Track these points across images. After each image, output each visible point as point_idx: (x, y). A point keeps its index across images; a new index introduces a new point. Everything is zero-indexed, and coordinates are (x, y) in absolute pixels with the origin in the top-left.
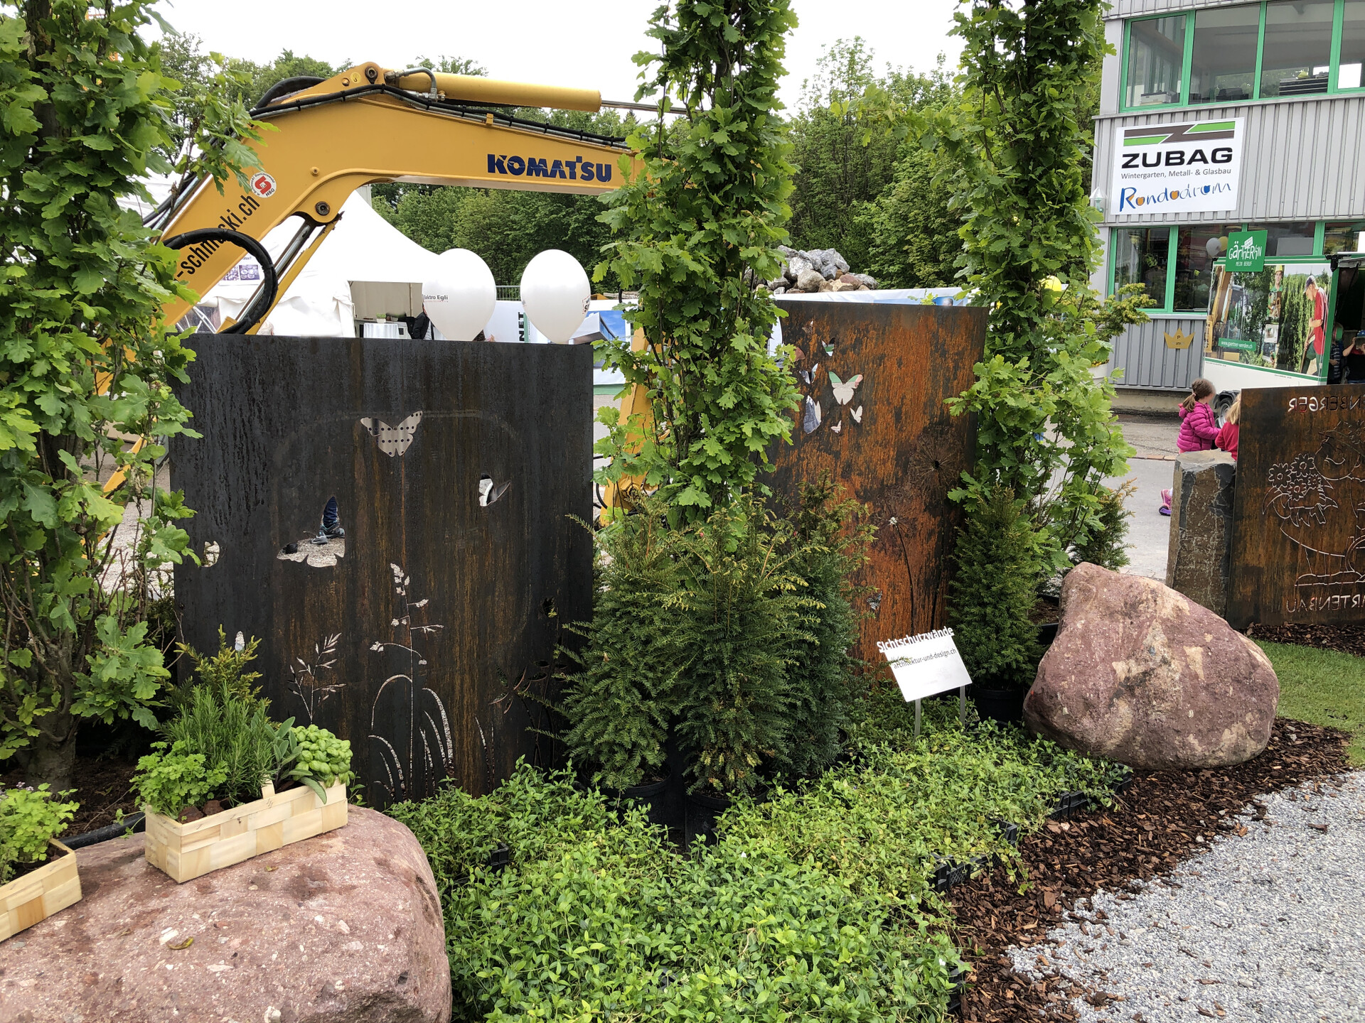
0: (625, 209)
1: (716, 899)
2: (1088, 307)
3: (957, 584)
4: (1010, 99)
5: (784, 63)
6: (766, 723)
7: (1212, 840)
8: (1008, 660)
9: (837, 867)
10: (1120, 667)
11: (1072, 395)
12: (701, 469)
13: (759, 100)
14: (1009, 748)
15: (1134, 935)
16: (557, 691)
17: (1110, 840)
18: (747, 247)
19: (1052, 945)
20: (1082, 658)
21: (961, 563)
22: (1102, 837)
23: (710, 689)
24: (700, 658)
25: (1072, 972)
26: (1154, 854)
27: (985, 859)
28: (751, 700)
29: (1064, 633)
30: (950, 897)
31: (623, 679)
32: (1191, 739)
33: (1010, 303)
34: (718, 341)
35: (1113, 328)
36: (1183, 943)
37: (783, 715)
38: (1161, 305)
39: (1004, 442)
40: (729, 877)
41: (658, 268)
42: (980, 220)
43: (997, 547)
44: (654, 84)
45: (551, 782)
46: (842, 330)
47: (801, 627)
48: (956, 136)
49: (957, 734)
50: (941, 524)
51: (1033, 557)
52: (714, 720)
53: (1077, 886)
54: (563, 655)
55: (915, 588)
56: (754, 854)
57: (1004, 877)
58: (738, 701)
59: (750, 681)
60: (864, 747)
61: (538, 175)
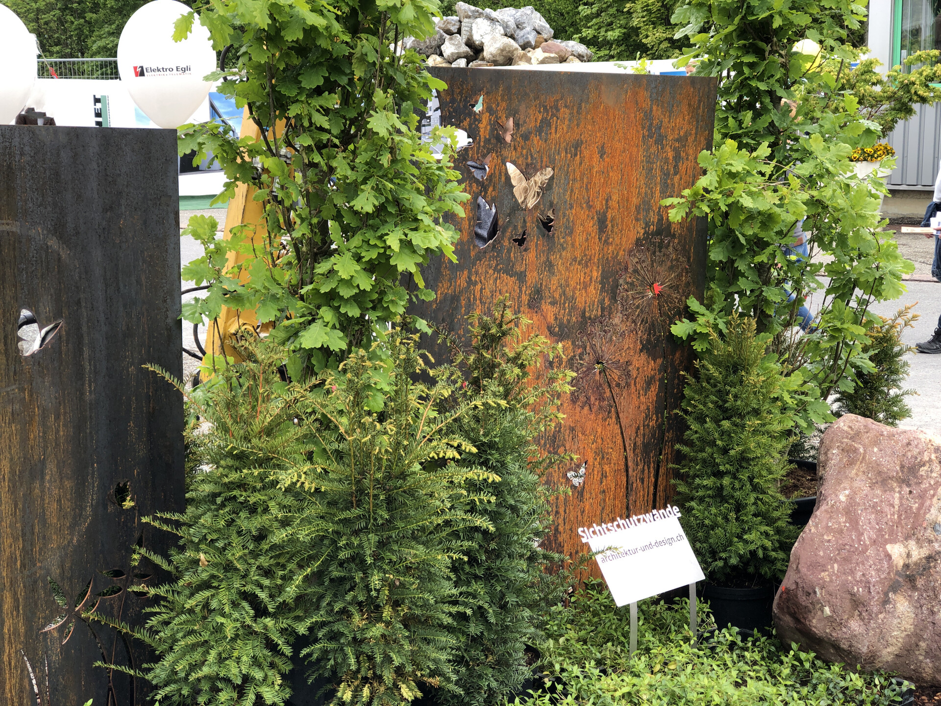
2: (866, 81)
3: (685, 449)
6: (428, 641)
8: (752, 547)
10: (896, 551)
11: (827, 193)
12: (331, 297)
14: (755, 663)
16: (137, 611)
20: (847, 540)
21: (690, 419)
23: (348, 597)
24: (333, 557)
28: (404, 610)
29: (823, 507)
31: (229, 589)
33: (746, 70)
34: (353, 121)
35: (899, 110)
37: (449, 629)
39: (742, 256)
41: (263, 21)
43: (736, 397)
46: (522, 108)
47: (472, 509)
49: (685, 647)
50: (663, 369)
51: (784, 409)
52: (354, 639)
54: (145, 560)
55: (630, 454)
58: (387, 613)
59: (402, 585)
60: (563, 670)
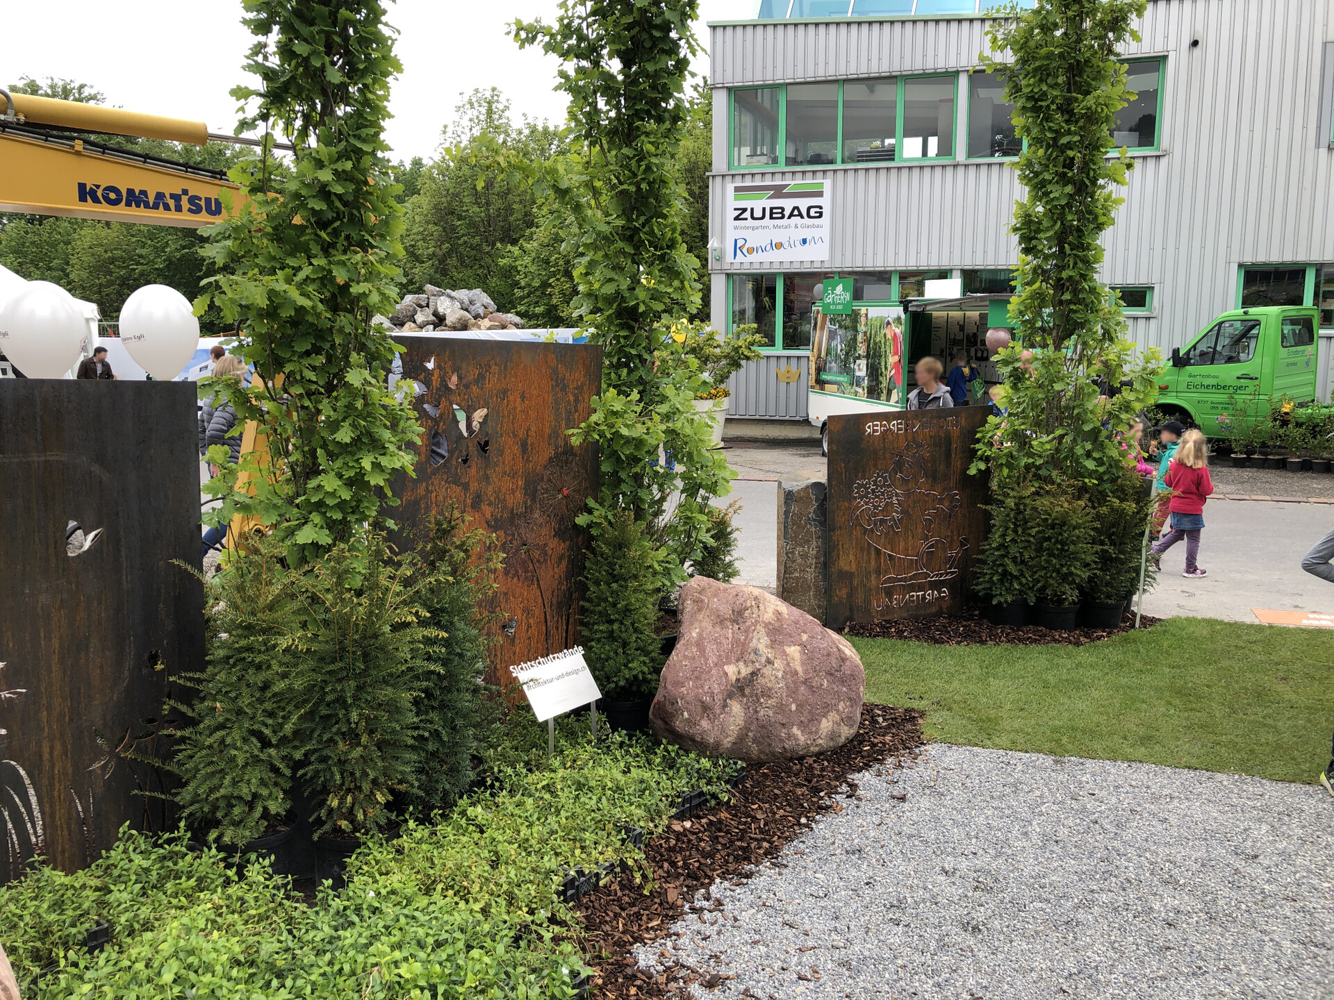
0: (229, 243)
1: (340, 943)
2: (710, 346)
3: (587, 605)
4: (614, 153)
5: (390, 107)
6: (396, 758)
7: (814, 820)
8: (635, 672)
9: (469, 893)
10: (731, 670)
11: (678, 425)
12: (320, 505)
13: (364, 141)
14: (638, 756)
15: (745, 917)
16: (167, 749)
17: (728, 832)
18: (358, 283)
19: (674, 938)
20: (698, 664)
21: (590, 584)
22: (720, 831)
23: (334, 730)
24: (321, 700)
25: (690, 960)
26: (764, 840)
27: (612, 865)
28: (377, 736)
29: (682, 642)
30: (578, 907)
31: (240, 728)
32: (795, 730)
33: (622, 341)
34: (335, 376)
35: (733, 365)
36: (787, 917)
37: (413, 747)
38: (772, 343)
39: (623, 469)
40: (356, 919)
41: (263, 302)
42: (592, 264)
43: (621, 566)
44: (254, 120)
45: (161, 846)
46: (464, 366)
47: (429, 658)
48: (564, 185)
49: (588, 748)
50: (570, 548)
51: (655, 574)
52: (339, 760)
53: (698, 879)
54: (173, 709)
55: (548, 610)
56: (384, 892)
57: (631, 881)
58: (364, 739)
59: (376, 717)
60: (500, 771)
61: (138, 206)
